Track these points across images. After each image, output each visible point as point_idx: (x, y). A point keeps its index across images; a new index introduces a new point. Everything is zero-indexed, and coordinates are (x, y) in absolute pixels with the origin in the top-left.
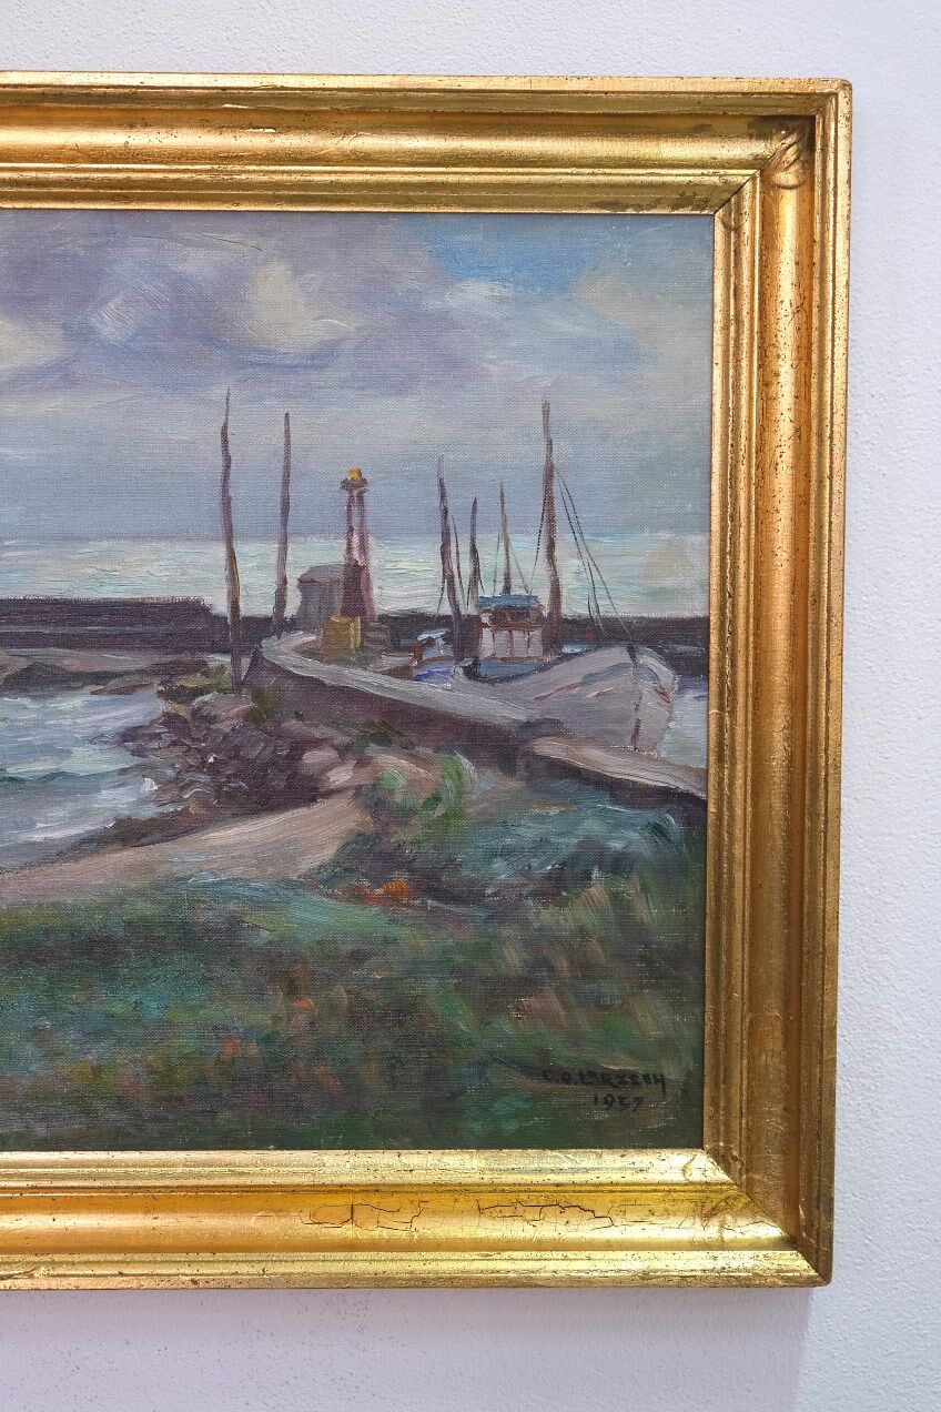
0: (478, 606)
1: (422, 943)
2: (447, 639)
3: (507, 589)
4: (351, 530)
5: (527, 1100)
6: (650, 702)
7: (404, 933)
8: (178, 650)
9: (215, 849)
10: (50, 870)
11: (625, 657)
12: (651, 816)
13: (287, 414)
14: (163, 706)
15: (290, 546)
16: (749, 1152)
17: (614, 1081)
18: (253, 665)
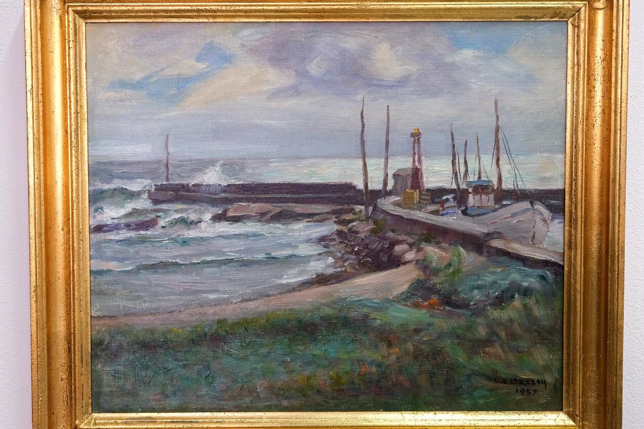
0: (467, 185)
1: (444, 325)
2: (454, 198)
3: (480, 178)
4: (415, 153)
5: (488, 391)
6: (540, 225)
7: (436, 321)
8: (342, 204)
9: (358, 286)
10: (289, 295)
11: (529, 206)
12: (539, 272)
13: (388, 106)
14: (336, 227)
15: (389, 160)
16: (583, 413)
17: (525, 383)
18: (374, 210)
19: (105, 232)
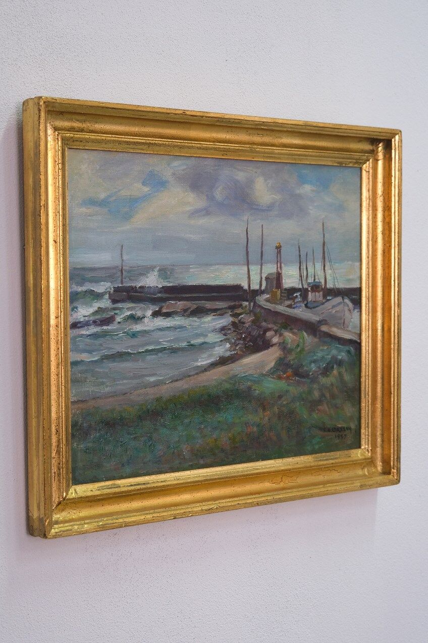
0: (308, 285)
1: (295, 391)
2: (301, 295)
3: (314, 280)
4: (278, 261)
5: (320, 438)
6: (347, 313)
8: (235, 301)
9: (245, 365)
10: (203, 375)
11: (341, 300)
12: (347, 348)
13: (262, 225)
14: (231, 319)
15: (263, 267)
17: (340, 430)
18: (254, 305)
19: (79, 328)
